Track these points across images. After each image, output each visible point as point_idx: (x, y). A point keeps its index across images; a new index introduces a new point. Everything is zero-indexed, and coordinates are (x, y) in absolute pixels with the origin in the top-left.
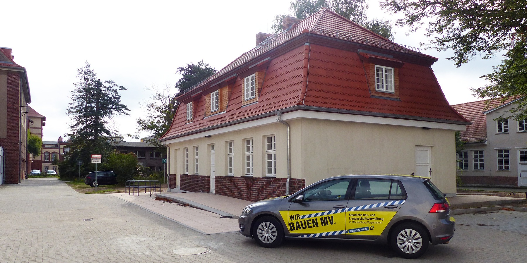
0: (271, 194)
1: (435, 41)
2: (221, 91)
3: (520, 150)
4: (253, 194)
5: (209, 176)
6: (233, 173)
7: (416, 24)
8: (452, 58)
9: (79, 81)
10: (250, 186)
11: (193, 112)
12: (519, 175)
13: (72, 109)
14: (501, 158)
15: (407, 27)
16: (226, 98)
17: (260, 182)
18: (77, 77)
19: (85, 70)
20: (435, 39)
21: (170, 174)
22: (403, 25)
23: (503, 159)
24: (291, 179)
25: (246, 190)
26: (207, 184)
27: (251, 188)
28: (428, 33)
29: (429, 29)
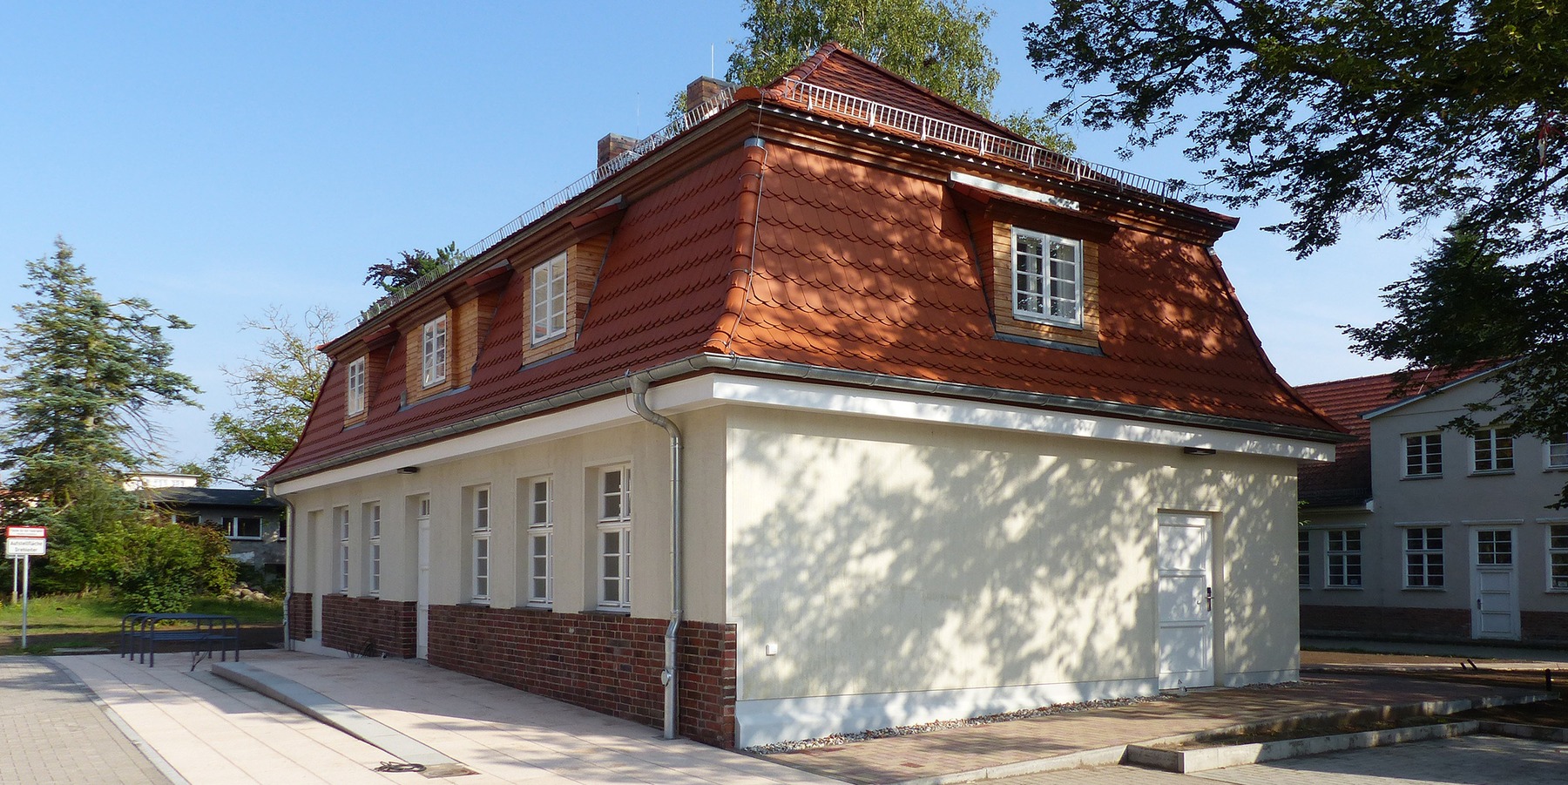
0: (613, 674)
1: (1220, 173)
2: (456, 318)
3: (1477, 528)
4: (552, 672)
5: (414, 604)
6: (488, 596)
7: (1156, 119)
8: (1283, 227)
9: (34, 299)
10: (542, 643)
11: (367, 390)
12: (1473, 605)
13: (8, 386)
14: (1416, 552)
15: (1122, 130)
16: (470, 340)
17: (578, 631)
18: (25, 286)
19: (52, 264)
20: (1222, 166)
21: (293, 594)
22: (1111, 121)
23: (1422, 556)
24: (683, 624)
25: (530, 655)
26: (404, 630)
27: (544, 650)
28: (1199, 145)
29: (1202, 133)
